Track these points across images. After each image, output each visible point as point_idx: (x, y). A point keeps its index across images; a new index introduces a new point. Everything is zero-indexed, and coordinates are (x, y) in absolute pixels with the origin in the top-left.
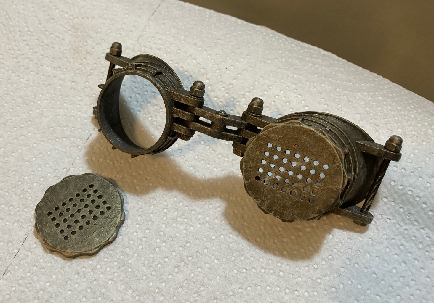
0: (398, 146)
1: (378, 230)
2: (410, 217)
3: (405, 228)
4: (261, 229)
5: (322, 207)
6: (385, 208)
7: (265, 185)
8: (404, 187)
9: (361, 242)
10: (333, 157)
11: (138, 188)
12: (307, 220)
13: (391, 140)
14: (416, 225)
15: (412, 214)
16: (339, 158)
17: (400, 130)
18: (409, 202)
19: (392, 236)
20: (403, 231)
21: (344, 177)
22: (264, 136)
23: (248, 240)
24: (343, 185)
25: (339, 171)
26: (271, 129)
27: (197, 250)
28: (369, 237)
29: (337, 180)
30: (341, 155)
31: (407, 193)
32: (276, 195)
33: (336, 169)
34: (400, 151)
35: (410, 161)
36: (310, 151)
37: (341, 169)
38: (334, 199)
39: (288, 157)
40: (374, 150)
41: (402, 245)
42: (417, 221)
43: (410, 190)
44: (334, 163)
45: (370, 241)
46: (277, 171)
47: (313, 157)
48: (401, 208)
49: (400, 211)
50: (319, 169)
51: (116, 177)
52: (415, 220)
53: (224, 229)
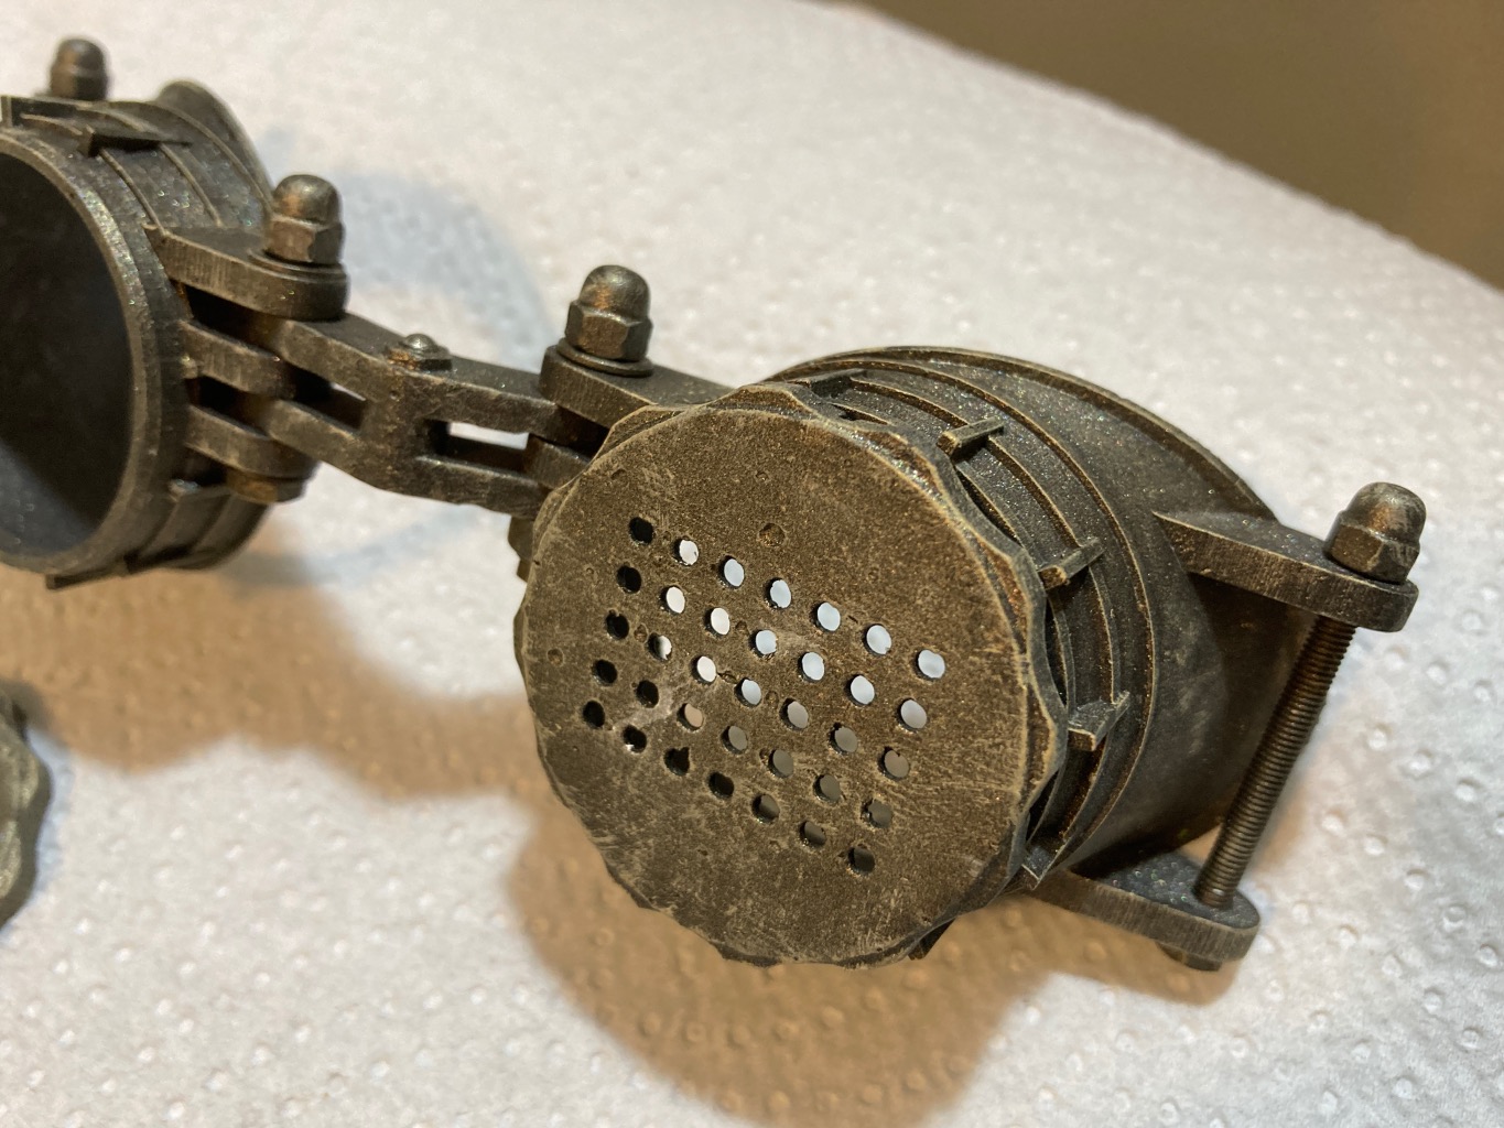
0: (1398, 545)
1: (1286, 986)
2: (1460, 924)
3: (1425, 986)
4: (676, 964)
5: (913, 896)
6: (1333, 870)
7: (627, 757)
8: (1438, 761)
9: (1189, 1055)
10: (965, 606)
11: (135, 734)
12: (841, 964)
13: (1362, 509)
14: (1488, 970)
15: (1468, 910)
16: (1002, 614)
17: (1434, 465)
18: (1459, 843)
19: (1358, 1025)
20: (1418, 1003)
21: (1036, 728)
22: (613, 477)
23: (602, 1018)
24: (1030, 775)
25: (1006, 694)
26: (643, 435)
27: (334, 1067)
28: (1235, 1025)
29: (997, 745)
30: (1018, 597)
31: (1451, 796)
32: (684, 811)
33: (988, 681)
34: (1407, 571)
35: (1478, 625)
36: (840, 568)
37: (1015, 683)
38: (981, 854)
39: (732, 599)
40: (1257, 563)
41: (1409, 1076)
42: (1495, 949)
43: (1467, 782)
44: (975, 642)
45: (1238, 1049)
46: (682, 679)
47: (859, 600)
48: (1413, 872)
49: (1408, 891)
50: (895, 675)
51: (50, 678)
52: (1486, 940)
53: (493, 961)
